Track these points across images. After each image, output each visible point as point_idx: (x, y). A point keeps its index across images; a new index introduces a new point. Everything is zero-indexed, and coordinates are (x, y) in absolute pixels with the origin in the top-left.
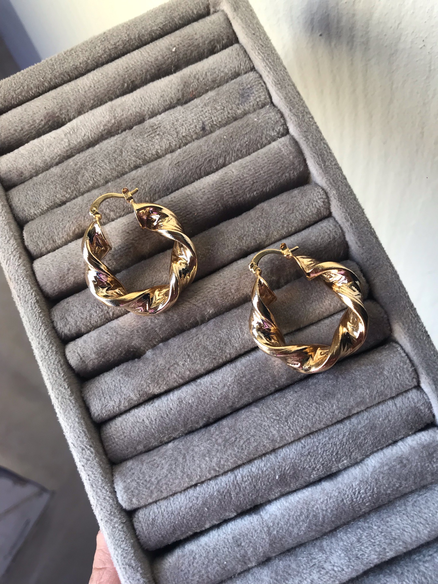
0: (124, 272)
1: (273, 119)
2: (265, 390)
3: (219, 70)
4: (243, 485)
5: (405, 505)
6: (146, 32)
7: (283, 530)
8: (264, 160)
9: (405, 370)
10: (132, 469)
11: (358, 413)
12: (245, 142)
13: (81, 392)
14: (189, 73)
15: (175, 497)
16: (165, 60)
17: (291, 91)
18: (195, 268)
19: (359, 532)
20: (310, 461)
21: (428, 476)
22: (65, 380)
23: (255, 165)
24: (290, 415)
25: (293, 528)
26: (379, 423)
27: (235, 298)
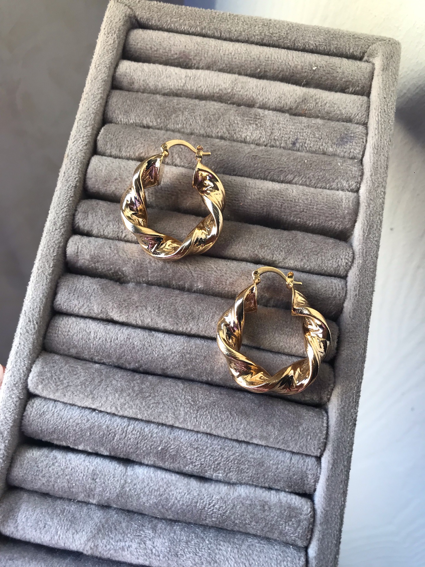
0: (156, 210)
1: (353, 172)
2: (199, 375)
3: (339, 107)
4: (130, 436)
5: (243, 542)
6: (303, 41)
7: (135, 492)
8: (323, 199)
9: (317, 438)
10: (55, 362)
11: (257, 445)
12: (319, 176)
13: (59, 278)
14: (313, 94)
15: (72, 407)
16: (302, 72)
17: (382, 161)
18: (211, 244)
19: (192, 537)
20: (194, 455)
21: (276, 532)
22: (53, 260)
23: (314, 198)
24: (204, 408)
25: (144, 496)
26: (268, 464)
27: (226, 289)
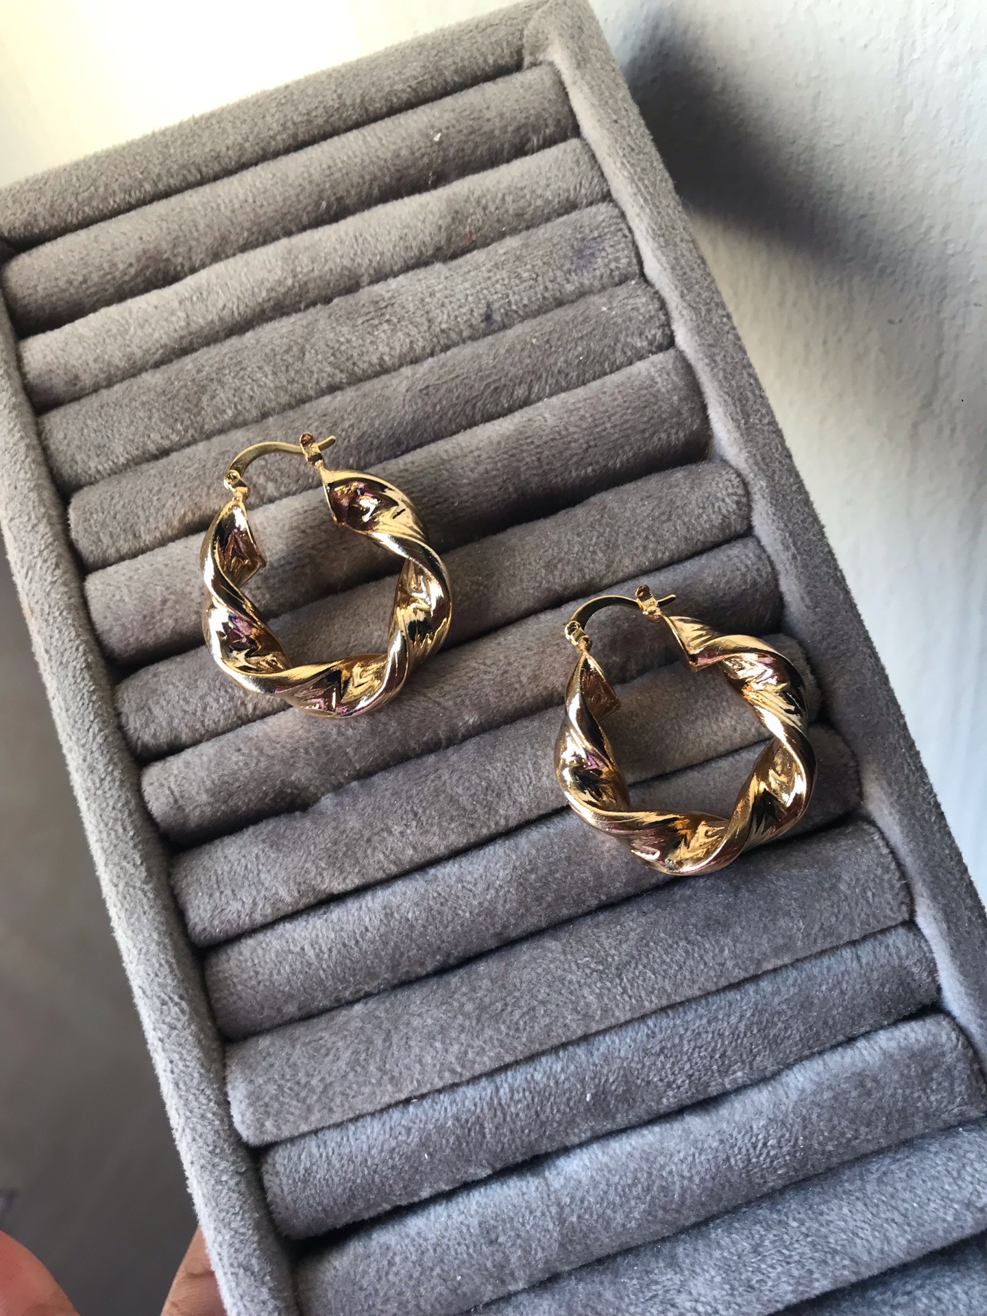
0: (286, 617)
1: (642, 310)
2: (576, 903)
3: (533, 192)
4: (513, 1109)
5: (862, 1179)
6: (380, 95)
7: (591, 1216)
8: (615, 400)
9: (886, 885)
10: (269, 1054)
11: (775, 970)
12: (578, 357)
13: (169, 875)
14: (465, 192)
15: (359, 1124)
16: (416, 159)
17: (687, 253)
18: (446, 622)
19: (759, 1232)
20: (663, 1067)
21: (916, 1120)
22: (135, 846)
23: (595, 408)
24: (629, 963)
25: (615, 1212)
26: (821, 995)
27: (528, 694)
